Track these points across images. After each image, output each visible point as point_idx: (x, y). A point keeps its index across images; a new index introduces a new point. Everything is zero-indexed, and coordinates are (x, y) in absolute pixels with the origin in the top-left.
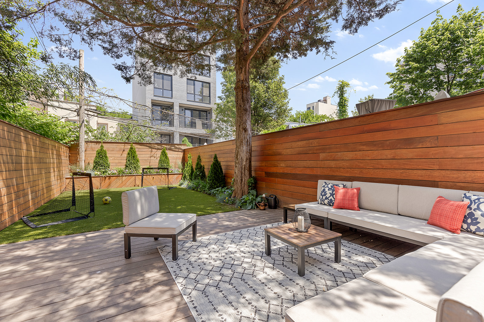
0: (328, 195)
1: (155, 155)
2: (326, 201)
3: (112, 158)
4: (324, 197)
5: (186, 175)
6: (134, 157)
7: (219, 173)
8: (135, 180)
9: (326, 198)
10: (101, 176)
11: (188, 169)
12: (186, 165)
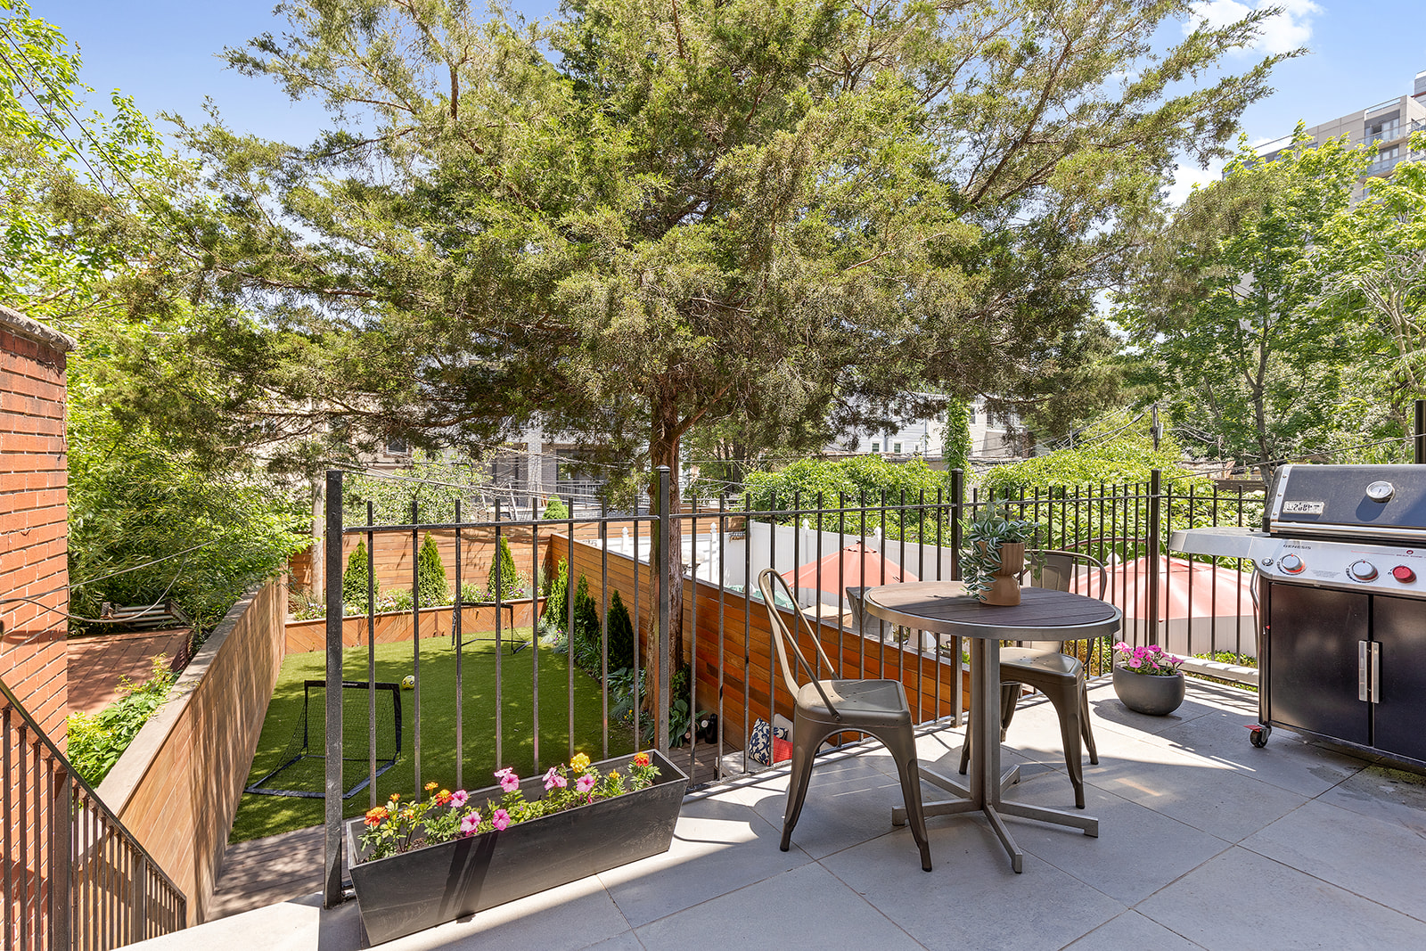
0: (761, 746)
1: (477, 561)
2: (757, 756)
3: (381, 568)
4: (755, 748)
5: (555, 610)
6: (433, 564)
7: (623, 633)
8: (436, 620)
9: (758, 751)
10: (360, 615)
11: (558, 596)
12: (554, 586)
